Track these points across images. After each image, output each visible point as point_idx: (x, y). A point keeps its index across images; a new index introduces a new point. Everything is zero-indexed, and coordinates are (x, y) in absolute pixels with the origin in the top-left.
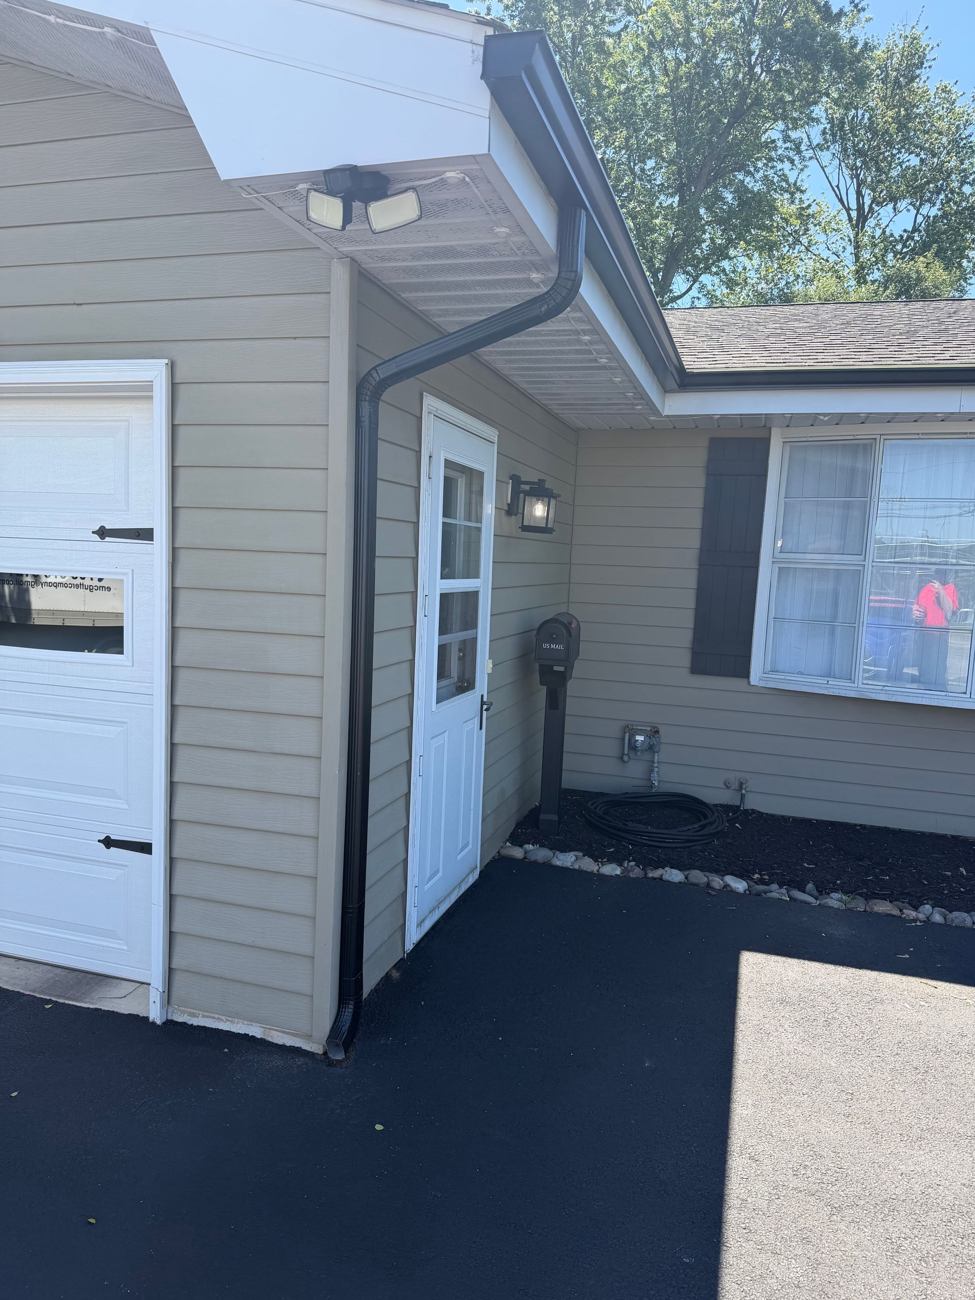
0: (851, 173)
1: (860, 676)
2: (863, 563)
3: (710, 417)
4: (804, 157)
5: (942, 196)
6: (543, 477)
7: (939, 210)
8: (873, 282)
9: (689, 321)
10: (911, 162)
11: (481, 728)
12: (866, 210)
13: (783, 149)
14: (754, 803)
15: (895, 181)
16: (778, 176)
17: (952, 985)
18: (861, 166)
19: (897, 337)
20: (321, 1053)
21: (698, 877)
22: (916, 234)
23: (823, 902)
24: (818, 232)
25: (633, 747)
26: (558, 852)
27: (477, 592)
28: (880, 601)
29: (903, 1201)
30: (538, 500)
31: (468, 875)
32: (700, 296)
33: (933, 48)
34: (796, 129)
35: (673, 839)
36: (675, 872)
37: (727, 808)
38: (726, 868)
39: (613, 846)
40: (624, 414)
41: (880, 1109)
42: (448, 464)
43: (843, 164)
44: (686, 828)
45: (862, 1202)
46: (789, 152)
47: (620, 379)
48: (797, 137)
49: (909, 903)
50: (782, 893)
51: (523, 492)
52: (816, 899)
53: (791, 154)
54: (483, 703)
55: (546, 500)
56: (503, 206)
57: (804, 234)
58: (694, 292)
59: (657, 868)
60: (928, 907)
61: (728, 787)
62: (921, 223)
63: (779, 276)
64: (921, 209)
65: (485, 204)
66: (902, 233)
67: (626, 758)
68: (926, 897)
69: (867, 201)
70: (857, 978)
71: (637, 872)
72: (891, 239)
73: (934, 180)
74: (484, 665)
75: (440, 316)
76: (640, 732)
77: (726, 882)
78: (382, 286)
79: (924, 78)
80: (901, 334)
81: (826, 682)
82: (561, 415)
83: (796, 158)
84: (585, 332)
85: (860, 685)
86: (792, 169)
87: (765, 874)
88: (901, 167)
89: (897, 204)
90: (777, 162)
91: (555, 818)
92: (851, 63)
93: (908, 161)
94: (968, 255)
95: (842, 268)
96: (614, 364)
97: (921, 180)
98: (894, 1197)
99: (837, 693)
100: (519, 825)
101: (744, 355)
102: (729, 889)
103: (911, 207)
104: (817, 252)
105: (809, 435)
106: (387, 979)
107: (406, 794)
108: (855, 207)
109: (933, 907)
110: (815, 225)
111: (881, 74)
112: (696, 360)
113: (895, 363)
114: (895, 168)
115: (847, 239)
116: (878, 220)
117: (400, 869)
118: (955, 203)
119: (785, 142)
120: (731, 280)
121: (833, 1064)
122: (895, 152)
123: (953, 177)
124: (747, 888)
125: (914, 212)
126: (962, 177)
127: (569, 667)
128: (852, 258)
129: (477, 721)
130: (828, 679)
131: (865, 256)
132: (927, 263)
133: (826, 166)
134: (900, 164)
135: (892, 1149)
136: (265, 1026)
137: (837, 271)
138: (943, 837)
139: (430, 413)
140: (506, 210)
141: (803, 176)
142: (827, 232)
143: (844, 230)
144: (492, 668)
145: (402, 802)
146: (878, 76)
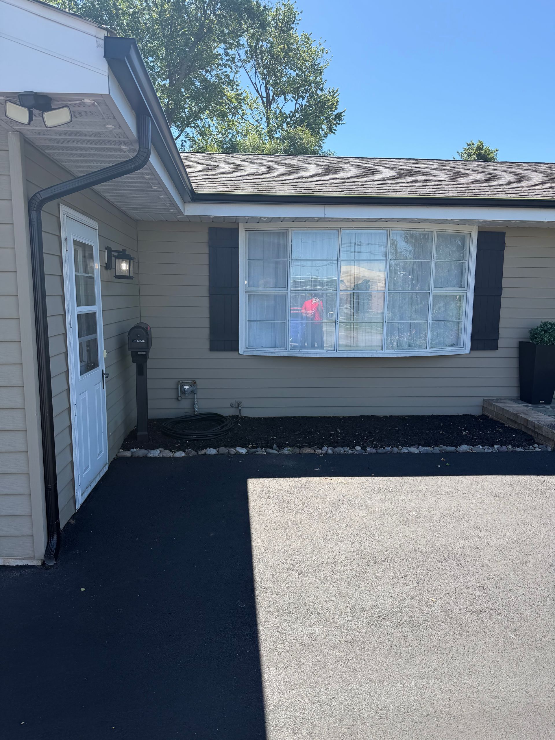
0: (262, 77)
1: (289, 348)
2: (287, 291)
3: (209, 217)
4: (237, 65)
5: (308, 95)
6: (124, 248)
7: (306, 102)
8: (277, 138)
9: (189, 161)
10: (291, 74)
11: (104, 388)
12: (271, 98)
13: (225, 60)
14: (247, 413)
15: (284, 84)
16: (225, 75)
17: (338, 478)
18: (267, 74)
19: (294, 177)
20: (40, 564)
21: (223, 450)
22: (296, 114)
23: (281, 452)
24: (247, 108)
25: (183, 392)
26: (150, 450)
27: (95, 313)
28: (295, 310)
29: (326, 563)
30: (123, 261)
31: (103, 468)
32: (186, 140)
33: (299, 13)
34: (231, 49)
35: (209, 435)
36: (212, 449)
37: (233, 417)
38: (236, 444)
39: (179, 443)
40: (163, 213)
41: (314, 531)
42: (76, 243)
43: (257, 71)
44: (214, 429)
45: (311, 567)
46: (229, 62)
47: (163, 197)
48: (232, 54)
49: (318, 447)
50: (263, 451)
51: (114, 256)
52: (278, 451)
53: (230, 63)
54: (103, 374)
55: (128, 261)
56: (112, 116)
57: (240, 108)
58: (182, 137)
59: (203, 449)
60: (326, 447)
61: (232, 407)
62: (299, 108)
63: (229, 131)
64: (298, 101)
65: (103, 114)
66: (290, 113)
67: (180, 398)
68: (324, 444)
69: (271, 93)
70: (299, 481)
71: (193, 453)
72: (284, 115)
73: (304, 85)
74: (102, 354)
75: (65, 162)
76: (186, 384)
77: (237, 450)
78: (35, 146)
79: (295, 29)
80: (295, 175)
81: (274, 350)
82: (128, 213)
83: (233, 66)
84: (147, 174)
85: (290, 350)
86: (231, 72)
87: (254, 444)
88: (287, 76)
89: (286, 96)
90: (223, 67)
91: (146, 433)
92: (258, 16)
93: (290, 74)
94: (322, 127)
95: (261, 129)
96: (161, 189)
97: (297, 85)
98: (322, 563)
99: (279, 355)
100: (125, 440)
101: (222, 184)
102: (238, 453)
103: (293, 99)
104: (247, 120)
105: (257, 227)
106: (68, 523)
107: (69, 426)
108: (265, 96)
109: (328, 447)
110: (245, 104)
111: (274, 24)
112: (198, 186)
113: (295, 192)
114: (284, 76)
115: (262, 113)
116: (277, 105)
117: (69, 467)
118: (314, 99)
119: (226, 56)
120: (203, 132)
121: (293, 518)
122: (283, 68)
123: (313, 85)
124: (247, 451)
125: (294, 102)
126: (316, 85)
127: (147, 353)
128: (266, 124)
129: (101, 384)
130: (275, 348)
131: (272, 124)
132: (303, 131)
133: (248, 72)
134: (286, 75)
135: (320, 545)
136: (4, 558)
137: (258, 131)
138: (330, 417)
139: (64, 215)
140: (114, 118)
141: (237, 76)
142: (252, 109)
143: (260, 108)
144: (107, 355)
145: (67, 431)
146: (272, 24)
